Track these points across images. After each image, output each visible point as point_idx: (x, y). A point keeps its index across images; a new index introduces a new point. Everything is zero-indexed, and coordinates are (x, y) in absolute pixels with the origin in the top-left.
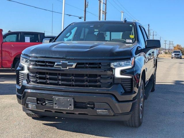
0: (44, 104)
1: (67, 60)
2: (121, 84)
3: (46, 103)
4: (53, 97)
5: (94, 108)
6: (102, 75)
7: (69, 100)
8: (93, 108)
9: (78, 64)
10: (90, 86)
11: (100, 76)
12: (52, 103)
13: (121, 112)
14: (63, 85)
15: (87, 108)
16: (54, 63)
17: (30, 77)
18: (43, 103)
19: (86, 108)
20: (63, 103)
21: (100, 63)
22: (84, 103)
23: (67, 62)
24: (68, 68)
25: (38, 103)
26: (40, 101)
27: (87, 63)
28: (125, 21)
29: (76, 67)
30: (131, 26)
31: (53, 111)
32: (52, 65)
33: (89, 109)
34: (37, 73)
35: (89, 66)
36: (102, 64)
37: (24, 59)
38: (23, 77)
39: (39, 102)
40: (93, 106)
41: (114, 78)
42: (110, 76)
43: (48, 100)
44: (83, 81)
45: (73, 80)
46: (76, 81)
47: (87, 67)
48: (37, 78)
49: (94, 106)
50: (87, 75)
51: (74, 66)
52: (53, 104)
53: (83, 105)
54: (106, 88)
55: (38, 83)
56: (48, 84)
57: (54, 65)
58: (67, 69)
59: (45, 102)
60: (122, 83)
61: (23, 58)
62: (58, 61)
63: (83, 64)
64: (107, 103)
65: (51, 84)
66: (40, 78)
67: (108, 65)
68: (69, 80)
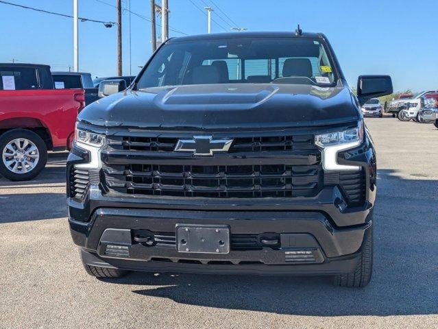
0: (150, 243)
1: (207, 132)
2: (338, 186)
3: (156, 239)
4: (177, 225)
5: (280, 247)
6: (295, 166)
7: (217, 230)
8: (276, 248)
9: (236, 141)
10: (265, 194)
11: (289, 168)
12: (174, 239)
13: (341, 254)
14: (196, 194)
15: (261, 249)
16: (174, 141)
17: (107, 178)
18: (149, 240)
19: (259, 247)
20: (202, 238)
21: (290, 138)
22: (254, 236)
23: (210, 137)
24: (211, 151)
25: (134, 242)
26: (138, 237)
27: (257, 139)
28: (300, 31)
29: (231, 150)
30: (316, 43)
31: (175, 259)
32: (171, 145)
33: (266, 250)
34: (127, 167)
35: (264, 145)
36: (294, 139)
37: (88, 134)
38: (87, 178)
39: (137, 239)
40: (276, 243)
41: (322, 171)
42: (313, 167)
43: (160, 233)
44: (248, 183)
45: (223, 182)
46: (232, 183)
47: (257, 149)
48: (128, 179)
49: (279, 242)
50: (257, 168)
51: (226, 148)
52: (177, 242)
53: (250, 241)
54: (306, 196)
55: (130, 192)
56: (158, 193)
57: (175, 146)
58: (210, 156)
59: (151, 238)
60: (342, 182)
61: (82, 132)
62: (186, 136)
63: (248, 140)
64: (309, 234)
65: (165, 193)
66: (137, 180)
67: (309, 141)
68: (214, 183)
